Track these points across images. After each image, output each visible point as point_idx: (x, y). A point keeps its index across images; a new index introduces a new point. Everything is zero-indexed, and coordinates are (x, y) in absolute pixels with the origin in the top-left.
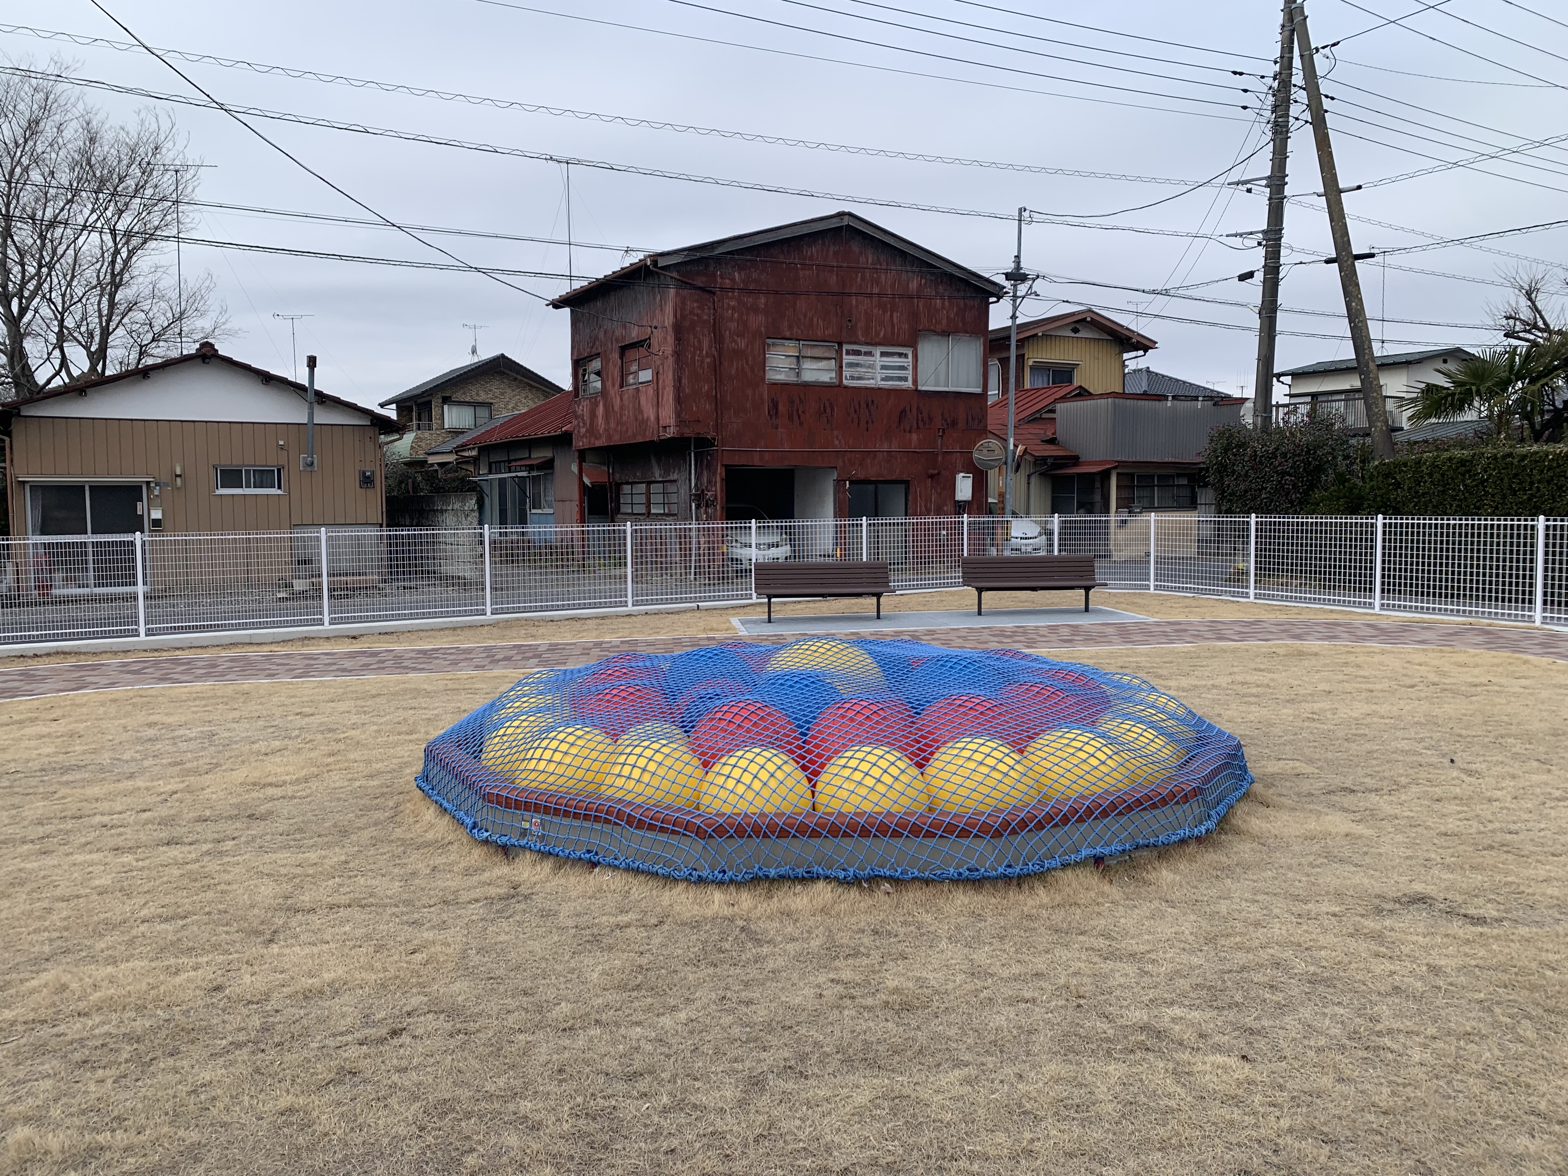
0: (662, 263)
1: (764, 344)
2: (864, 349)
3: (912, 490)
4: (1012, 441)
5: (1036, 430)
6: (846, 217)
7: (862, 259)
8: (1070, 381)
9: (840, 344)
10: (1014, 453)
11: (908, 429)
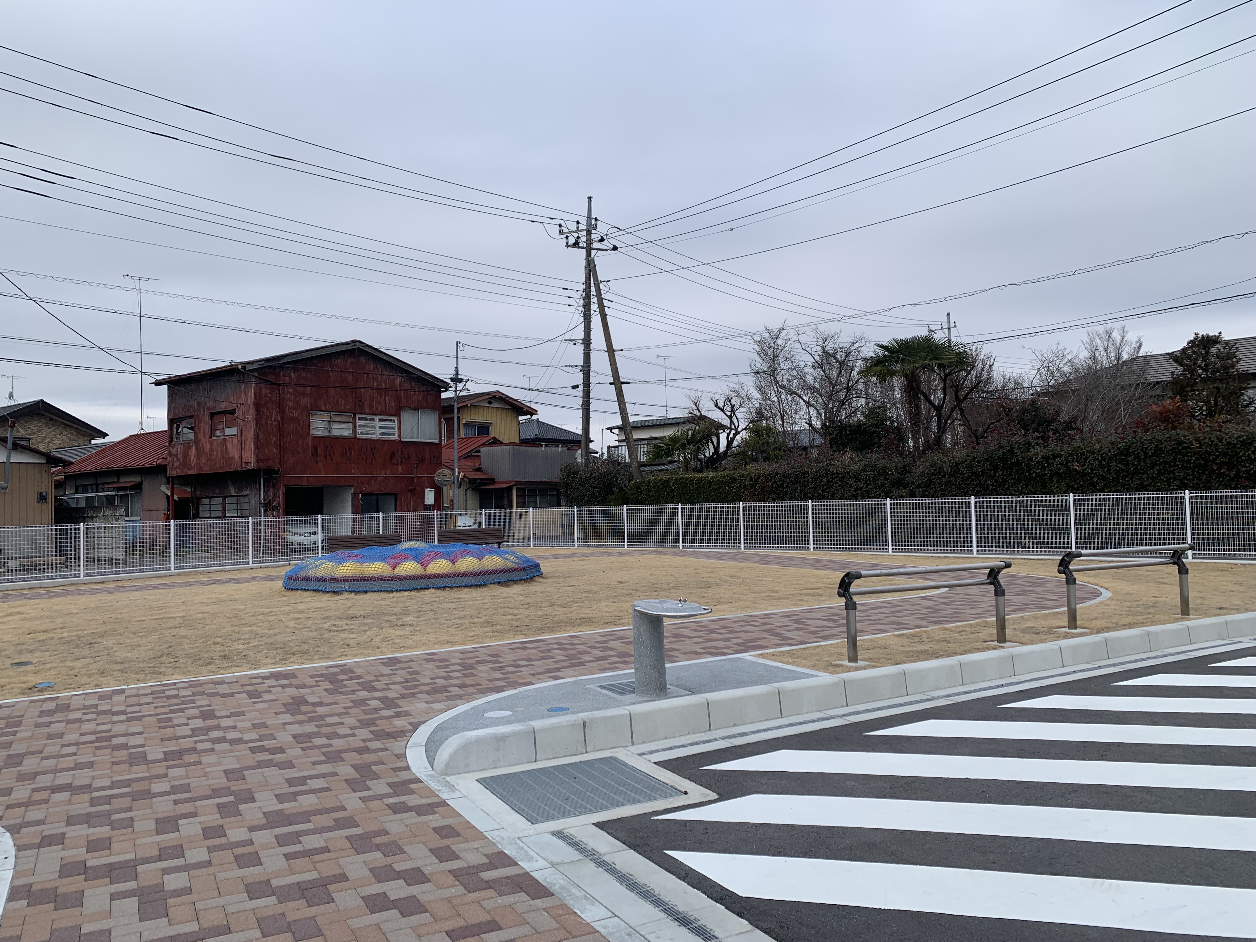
0: (248, 367)
1: (309, 414)
2: (369, 417)
3: (399, 499)
4: (457, 470)
5: (469, 462)
6: (358, 344)
7: (367, 367)
8: (488, 434)
9: (355, 415)
10: (458, 477)
11: (396, 463)
